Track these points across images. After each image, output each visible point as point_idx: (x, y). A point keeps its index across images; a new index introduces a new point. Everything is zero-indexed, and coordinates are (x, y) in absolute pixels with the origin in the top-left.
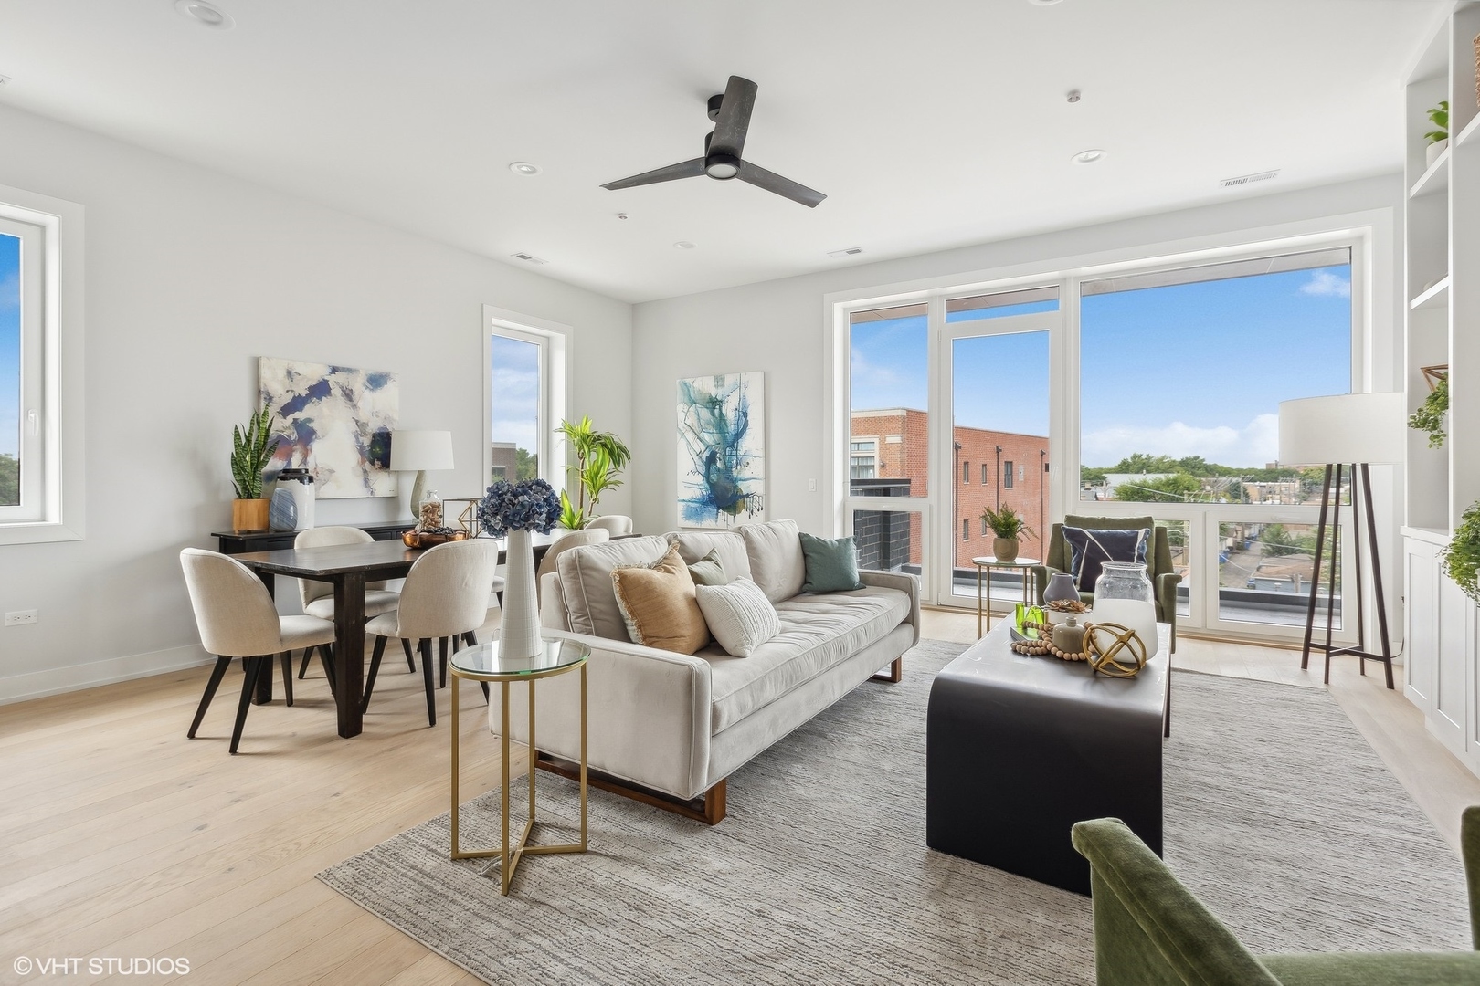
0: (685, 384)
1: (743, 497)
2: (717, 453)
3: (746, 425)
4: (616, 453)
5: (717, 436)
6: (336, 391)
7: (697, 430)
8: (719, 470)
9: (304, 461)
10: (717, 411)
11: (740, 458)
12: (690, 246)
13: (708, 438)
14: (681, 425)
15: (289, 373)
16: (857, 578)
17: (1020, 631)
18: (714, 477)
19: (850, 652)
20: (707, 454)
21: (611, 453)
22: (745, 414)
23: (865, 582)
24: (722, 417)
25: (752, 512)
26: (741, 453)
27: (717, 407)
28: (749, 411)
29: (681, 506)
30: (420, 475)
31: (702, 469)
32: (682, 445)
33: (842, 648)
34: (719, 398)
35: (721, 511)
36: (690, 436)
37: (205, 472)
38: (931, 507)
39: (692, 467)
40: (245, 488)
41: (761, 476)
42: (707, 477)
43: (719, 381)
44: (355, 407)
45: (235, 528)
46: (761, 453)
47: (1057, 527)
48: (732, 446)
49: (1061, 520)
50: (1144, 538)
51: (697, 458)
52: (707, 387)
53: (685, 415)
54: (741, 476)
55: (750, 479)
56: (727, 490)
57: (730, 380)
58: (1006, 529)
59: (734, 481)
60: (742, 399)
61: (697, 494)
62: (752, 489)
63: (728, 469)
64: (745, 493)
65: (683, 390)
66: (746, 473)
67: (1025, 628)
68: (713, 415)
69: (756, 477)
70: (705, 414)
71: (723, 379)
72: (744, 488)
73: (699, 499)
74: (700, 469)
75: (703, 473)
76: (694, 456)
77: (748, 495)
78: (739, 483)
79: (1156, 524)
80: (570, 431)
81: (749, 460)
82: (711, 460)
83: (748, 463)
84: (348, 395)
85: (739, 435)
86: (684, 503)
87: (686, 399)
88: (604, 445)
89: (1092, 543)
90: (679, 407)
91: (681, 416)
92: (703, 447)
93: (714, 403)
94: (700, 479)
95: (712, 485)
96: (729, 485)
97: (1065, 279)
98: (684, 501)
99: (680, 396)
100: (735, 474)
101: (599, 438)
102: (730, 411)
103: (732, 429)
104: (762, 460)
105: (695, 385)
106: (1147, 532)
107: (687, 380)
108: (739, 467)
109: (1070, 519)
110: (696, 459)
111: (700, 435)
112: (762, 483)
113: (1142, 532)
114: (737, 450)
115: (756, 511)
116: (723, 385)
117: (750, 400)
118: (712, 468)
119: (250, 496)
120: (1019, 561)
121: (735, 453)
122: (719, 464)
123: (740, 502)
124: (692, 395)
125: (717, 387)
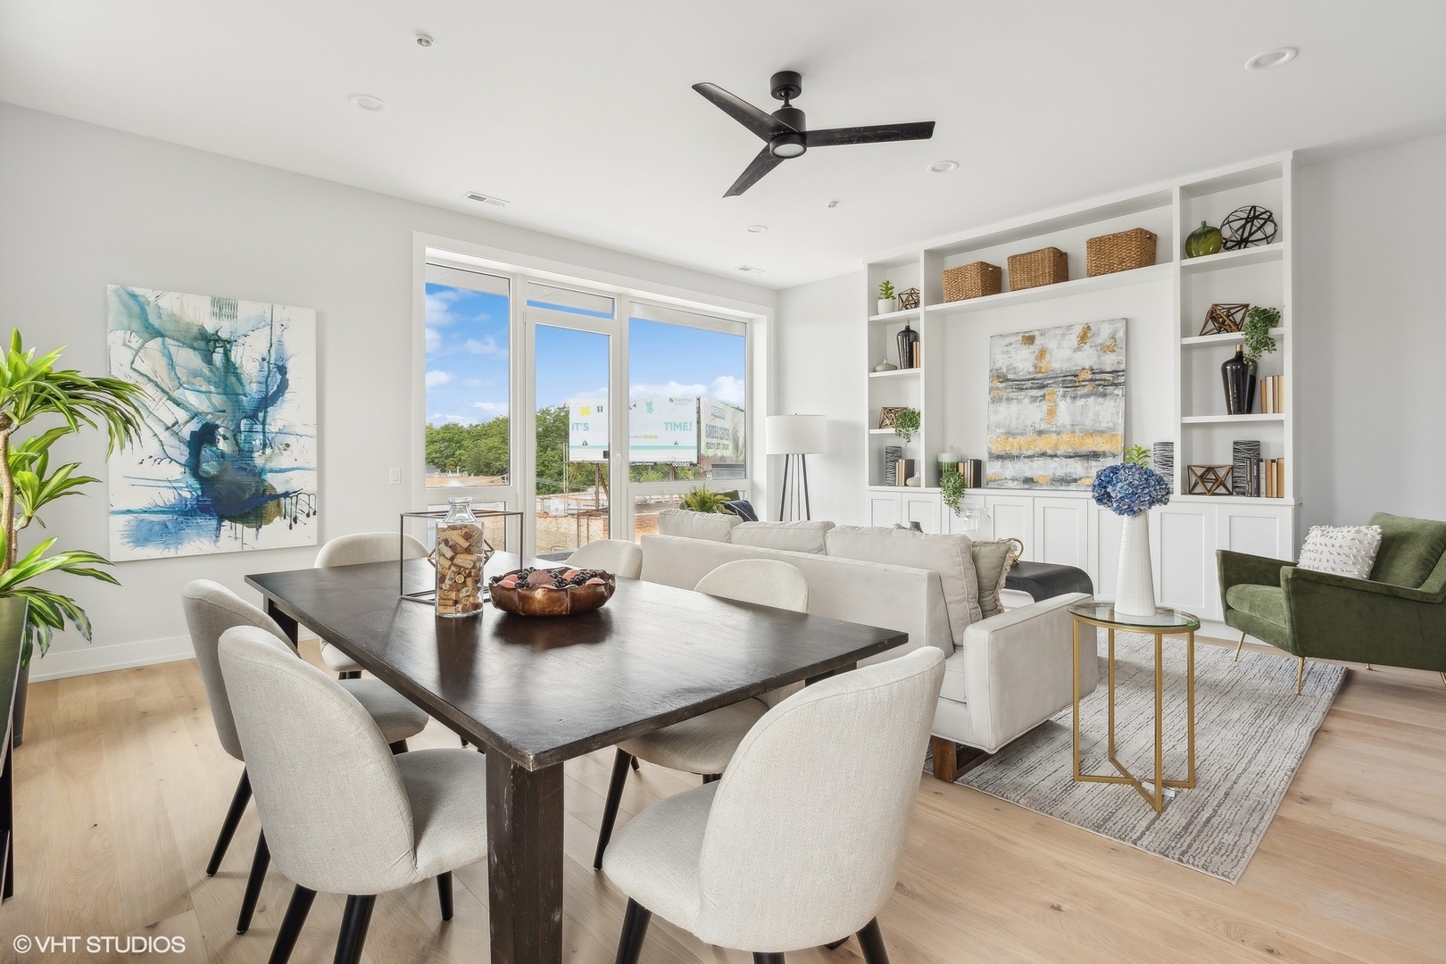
0: (134, 296)
1: (278, 497)
2: (217, 427)
3: (283, 386)
5: (218, 400)
7: (167, 383)
8: (222, 455)
10: (218, 357)
11: (270, 436)
13: (192, 399)
14: (120, 370)
18: (209, 467)
20: (194, 426)
22: (282, 370)
24: (229, 365)
25: (295, 520)
26: (272, 427)
27: (221, 350)
28: (290, 365)
29: (119, 523)
31: (182, 454)
34: (223, 335)
35: (227, 523)
36: (148, 393)
39: (154, 450)
41: (314, 464)
42: (194, 466)
43: (223, 306)
46: (313, 431)
48: (253, 417)
51: (167, 434)
52: (196, 313)
53: (131, 352)
54: (269, 466)
55: (289, 470)
56: (241, 488)
57: (248, 310)
59: (258, 474)
60: (275, 345)
61: (169, 497)
62: (294, 486)
63: (244, 454)
64: (280, 490)
65: (126, 306)
66: (284, 460)
68: (209, 361)
69: (306, 466)
70: (189, 359)
71: (234, 307)
72: (277, 483)
73: (173, 506)
74: (175, 452)
75: (183, 459)
76: (160, 429)
77: (286, 495)
78: (270, 479)
81: (289, 439)
82: (204, 437)
83: (288, 445)
85: (267, 401)
86: (129, 517)
87: (136, 324)
90: (117, 337)
91: (121, 354)
92: (182, 415)
93: (208, 343)
94: (176, 472)
95: (205, 482)
96: (244, 478)
98: (129, 512)
99: (116, 315)
100: (258, 460)
102: (249, 359)
103: (253, 390)
104: (314, 440)
105: (161, 302)
107: (138, 291)
108: (268, 451)
110: (164, 434)
111: (177, 394)
112: (314, 474)
114: (264, 424)
115: (301, 517)
116: (233, 317)
117: (290, 349)
118: (206, 452)
121: (259, 427)
122: (222, 445)
123: (271, 505)
124: (153, 320)
125: (218, 315)
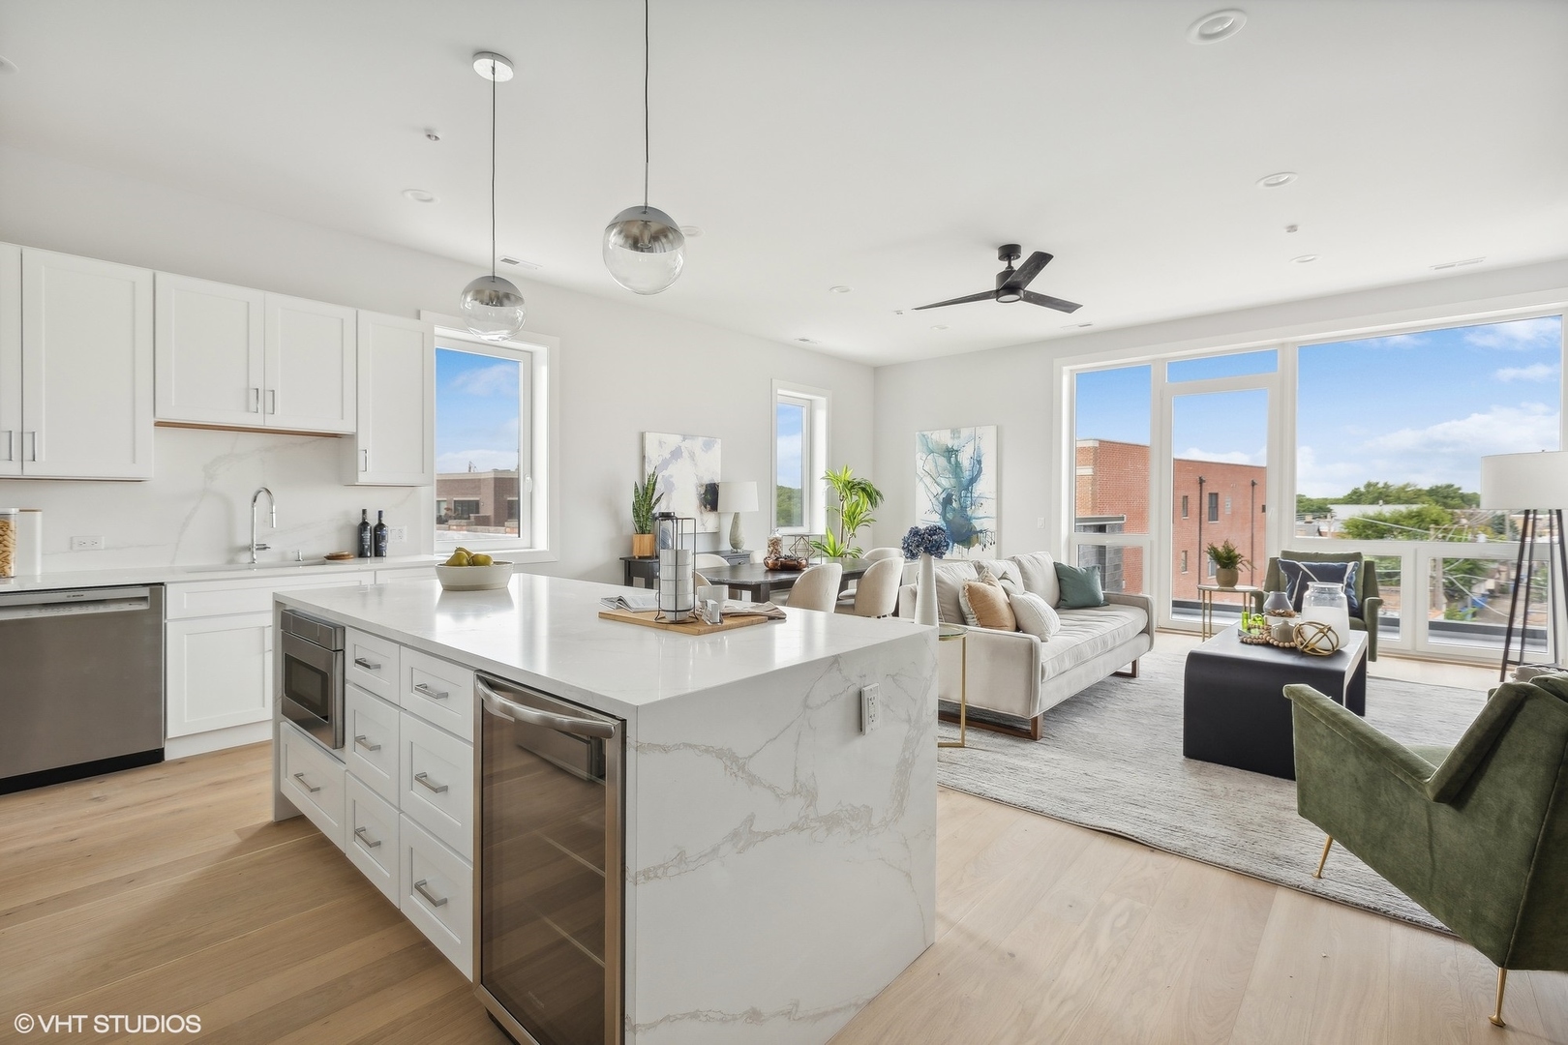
0: (924, 436)
1: (977, 533)
2: (953, 495)
3: (980, 471)
4: (871, 495)
5: (953, 481)
6: (685, 454)
7: (934, 475)
8: (954, 510)
9: (668, 507)
10: (953, 459)
11: (974, 499)
12: (945, 328)
13: (946, 483)
14: (920, 471)
15: (660, 442)
16: (1102, 597)
17: (1245, 631)
18: (950, 516)
19: (1109, 648)
20: (944, 495)
21: (870, 496)
22: (979, 462)
23: (1108, 601)
24: (958, 465)
25: (985, 546)
26: (975, 495)
27: (954, 456)
28: (983, 460)
30: (736, 516)
31: (939, 509)
32: (920, 489)
33: (1105, 643)
34: (955, 448)
35: (956, 545)
36: (928, 480)
37: (615, 514)
38: (1151, 542)
39: (930, 507)
40: (641, 527)
41: (994, 515)
42: (943, 514)
43: (955, 433)
44: (696, 464)
45: (635, 554)
46: (994, 496)
47: (1274, 561)
48: (967, 489)
49: (1277, 554)
50: (1353, 570)
52: (945, 438)
53: (923, 462)
54: (975, 515)
55: (983, 518)
56: (963, 526)
57: (965, 433)
58: (1227, 562)
59: (968, 519)
60: (977, 451)
62: (985, 526)
63: (963, 508)
64: (978, 529)
65: (921, 441)
66: (980, 513)
67: (1249, 629)
68: (950, 462)
69: (989, 515)
70: (942, 461)
71: (959, 432)
72: (977, 525)
74: (937, 508)
75: (940, 512)
76: (932, 497)
77: (981, 532)
78: (974, 522)
79: (1366, 558)
80: (828, 478)
81: (983, 501)
82: (947, 501)
83: (982, 504)
84: (692, 456)
85: (973, 480)
87: (925, 449)
88: (864, 490)
89: (1304, 572)
90: (918, 456)
91: (920, 463)
92: (940, 490)
93: (950, 453)
94: (937, 518)
95: (949, 521)
96: (964, 522)
97: (1283, 345)
99: (918, 446)
100: (969, 513)
101: (860, 483)
102: (965, 459)
103: (967, 475)
104: (994, 502)
105: (933, 437)
106: (1356, 565)
107: (925, 433)
108: (974, 507)
109: (1286, 554)
110: (934, 500)
111: (937, 480)
112: (995, 521)
113: (1351, 565)
114: (971, 493)
115: (988, 545)
116: (959, 437)
117: (983, 450)
118: (948, 508)
119: (643, 533)
120: (1237, 587)
121: (969, 495)
122: (954, 504)
123: (975, 536)
124: (930, 446)
125: (953, 438)
